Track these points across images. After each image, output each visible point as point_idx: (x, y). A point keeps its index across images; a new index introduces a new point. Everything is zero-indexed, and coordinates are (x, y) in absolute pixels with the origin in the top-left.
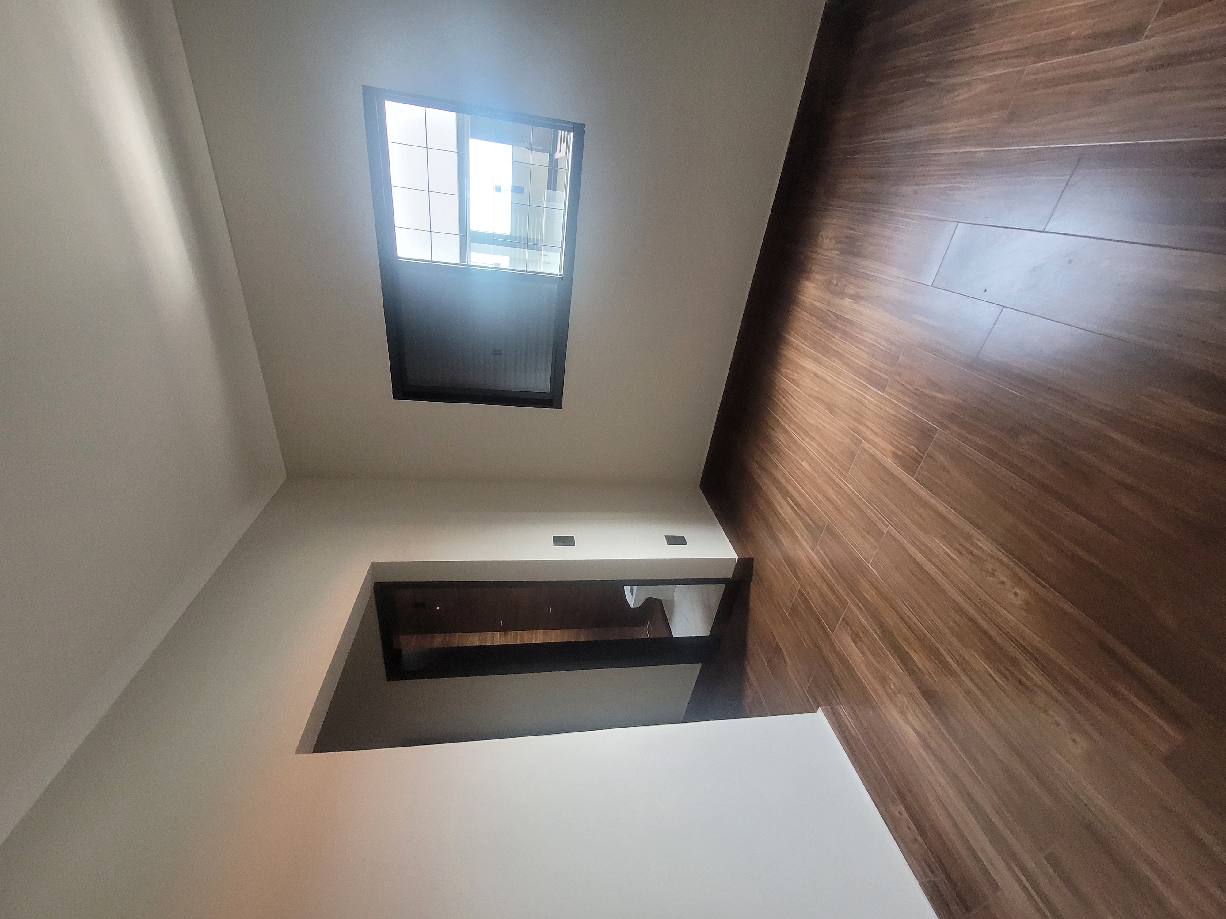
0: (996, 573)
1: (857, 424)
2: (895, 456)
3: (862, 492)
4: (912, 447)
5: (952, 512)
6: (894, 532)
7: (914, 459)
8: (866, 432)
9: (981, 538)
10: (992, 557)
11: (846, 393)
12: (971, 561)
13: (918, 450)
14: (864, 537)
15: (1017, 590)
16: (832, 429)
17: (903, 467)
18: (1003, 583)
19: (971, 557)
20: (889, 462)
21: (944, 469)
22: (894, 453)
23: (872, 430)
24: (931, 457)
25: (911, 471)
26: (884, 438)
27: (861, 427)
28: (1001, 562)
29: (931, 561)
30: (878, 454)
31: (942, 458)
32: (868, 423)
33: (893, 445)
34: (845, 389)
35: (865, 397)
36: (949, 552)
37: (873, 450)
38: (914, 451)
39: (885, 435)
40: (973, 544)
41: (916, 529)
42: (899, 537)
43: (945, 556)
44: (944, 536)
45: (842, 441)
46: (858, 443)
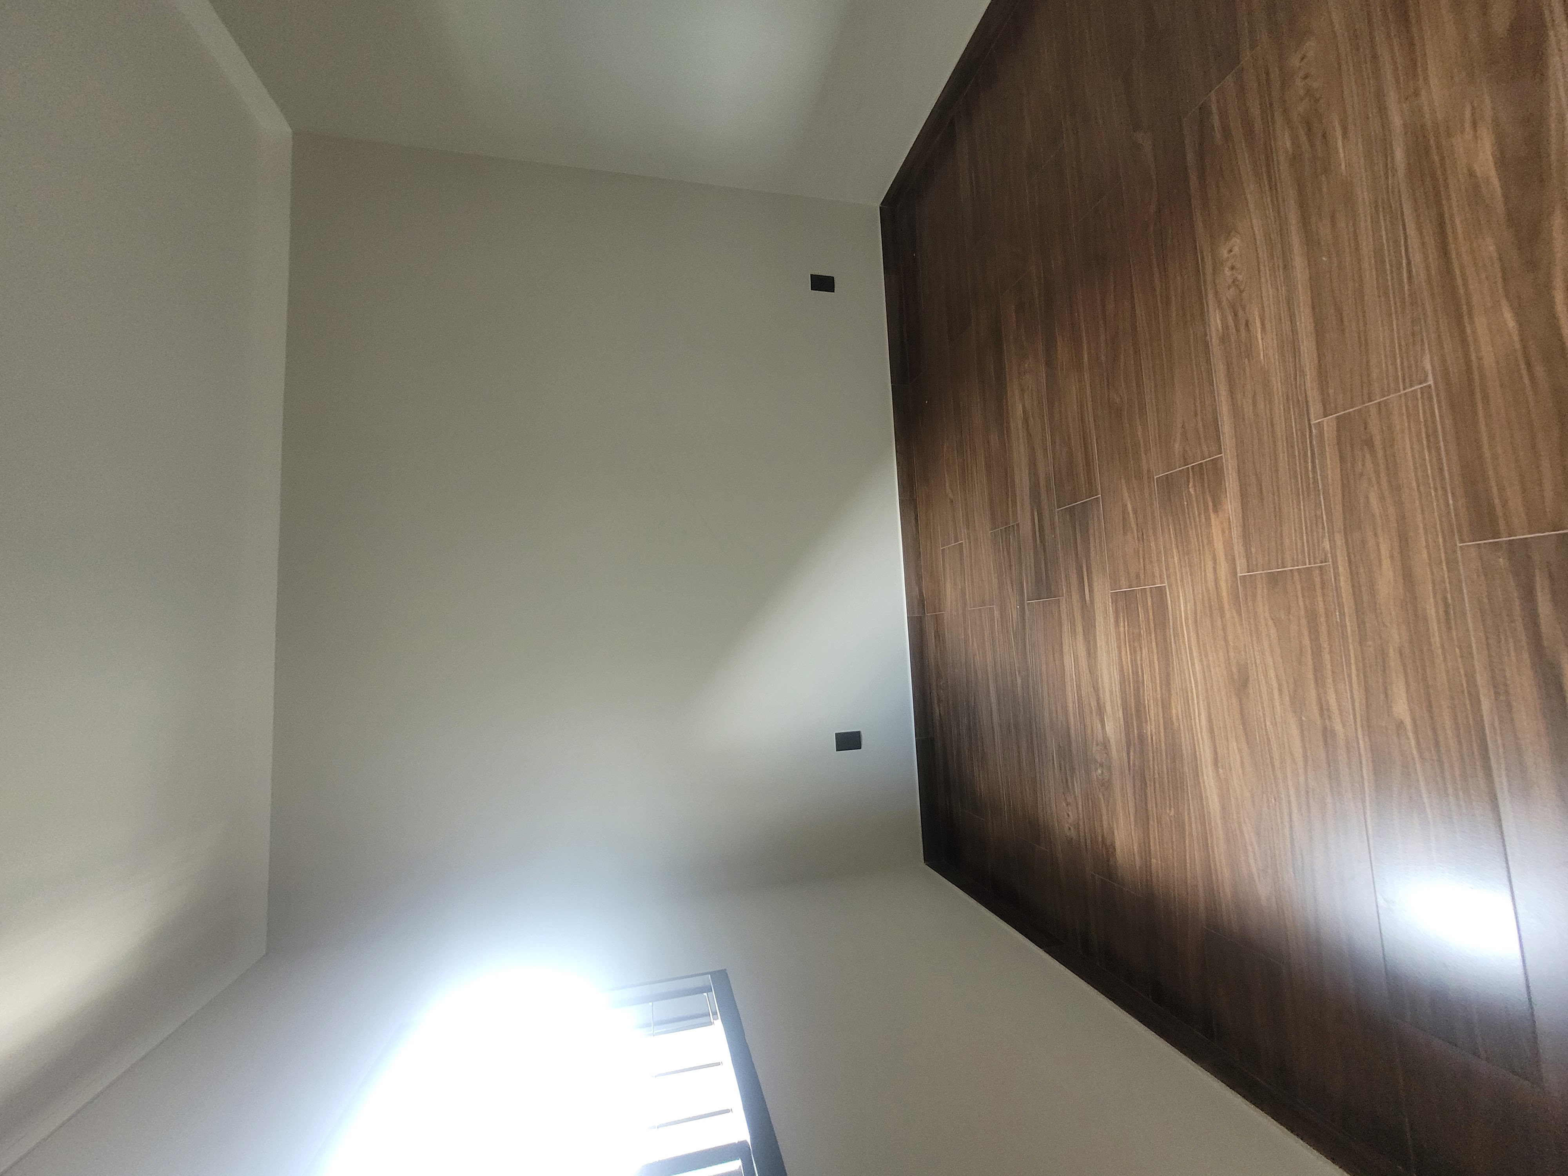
0: (1230, 281)
1: (1226, 607)
2: (1217, 506)
3: (1313, 514)
4: (1192, 490)
5: (1216, 380)
6: (1315, 408)
7: (1202, 474)
8: (1223, 578)
9: (1213, 329)
10: (1219, 303)
11: (1201, 661)
12: (1244, 309)
13: (1188, 482)
14: (1390, 442)
15: (1226, 255)
16: (1270, 661)
17: (1221, 484)
18: (1232, 268)
19: (1240, 313)
20: (1231, 505)
21: (1184, 434)
22: (1216, 510)
23: (1215, 569)
24: (1185, 459)
25: (1216, 467)
26: (1210, 542)
27: (1225, 594)
28: (1216, 293)
29: (1294, 330)
30: (1236, 532)
31: (1177, 446)
32: (1211, 585)
33: (1208, 519)
34: (1198, 667)
35: (1187, 618)
36: (1259, 330)
37: (1238, 549)
38: (1194, 486)
39: (1205, 541)
40: (1226, 327)
41: (1275, 388)
42: (1313, 394)
43: (1268, 326)
44: (1248, 357)
45: (1270, 622)
46: (1249, 582)
